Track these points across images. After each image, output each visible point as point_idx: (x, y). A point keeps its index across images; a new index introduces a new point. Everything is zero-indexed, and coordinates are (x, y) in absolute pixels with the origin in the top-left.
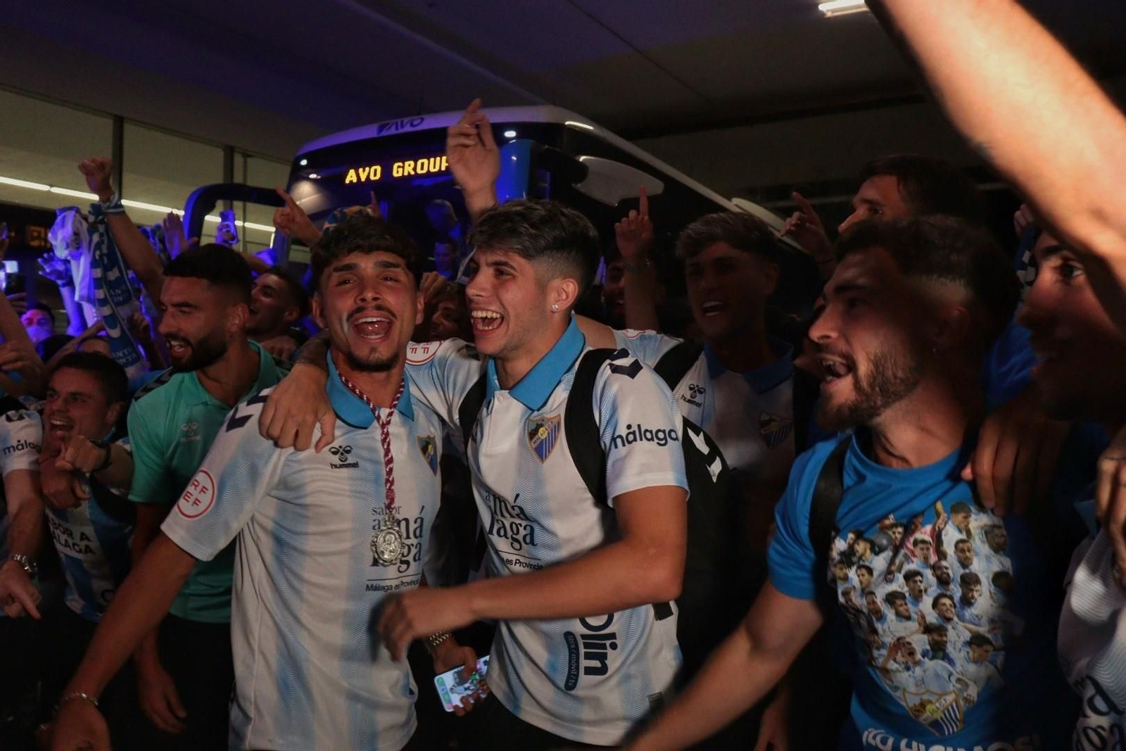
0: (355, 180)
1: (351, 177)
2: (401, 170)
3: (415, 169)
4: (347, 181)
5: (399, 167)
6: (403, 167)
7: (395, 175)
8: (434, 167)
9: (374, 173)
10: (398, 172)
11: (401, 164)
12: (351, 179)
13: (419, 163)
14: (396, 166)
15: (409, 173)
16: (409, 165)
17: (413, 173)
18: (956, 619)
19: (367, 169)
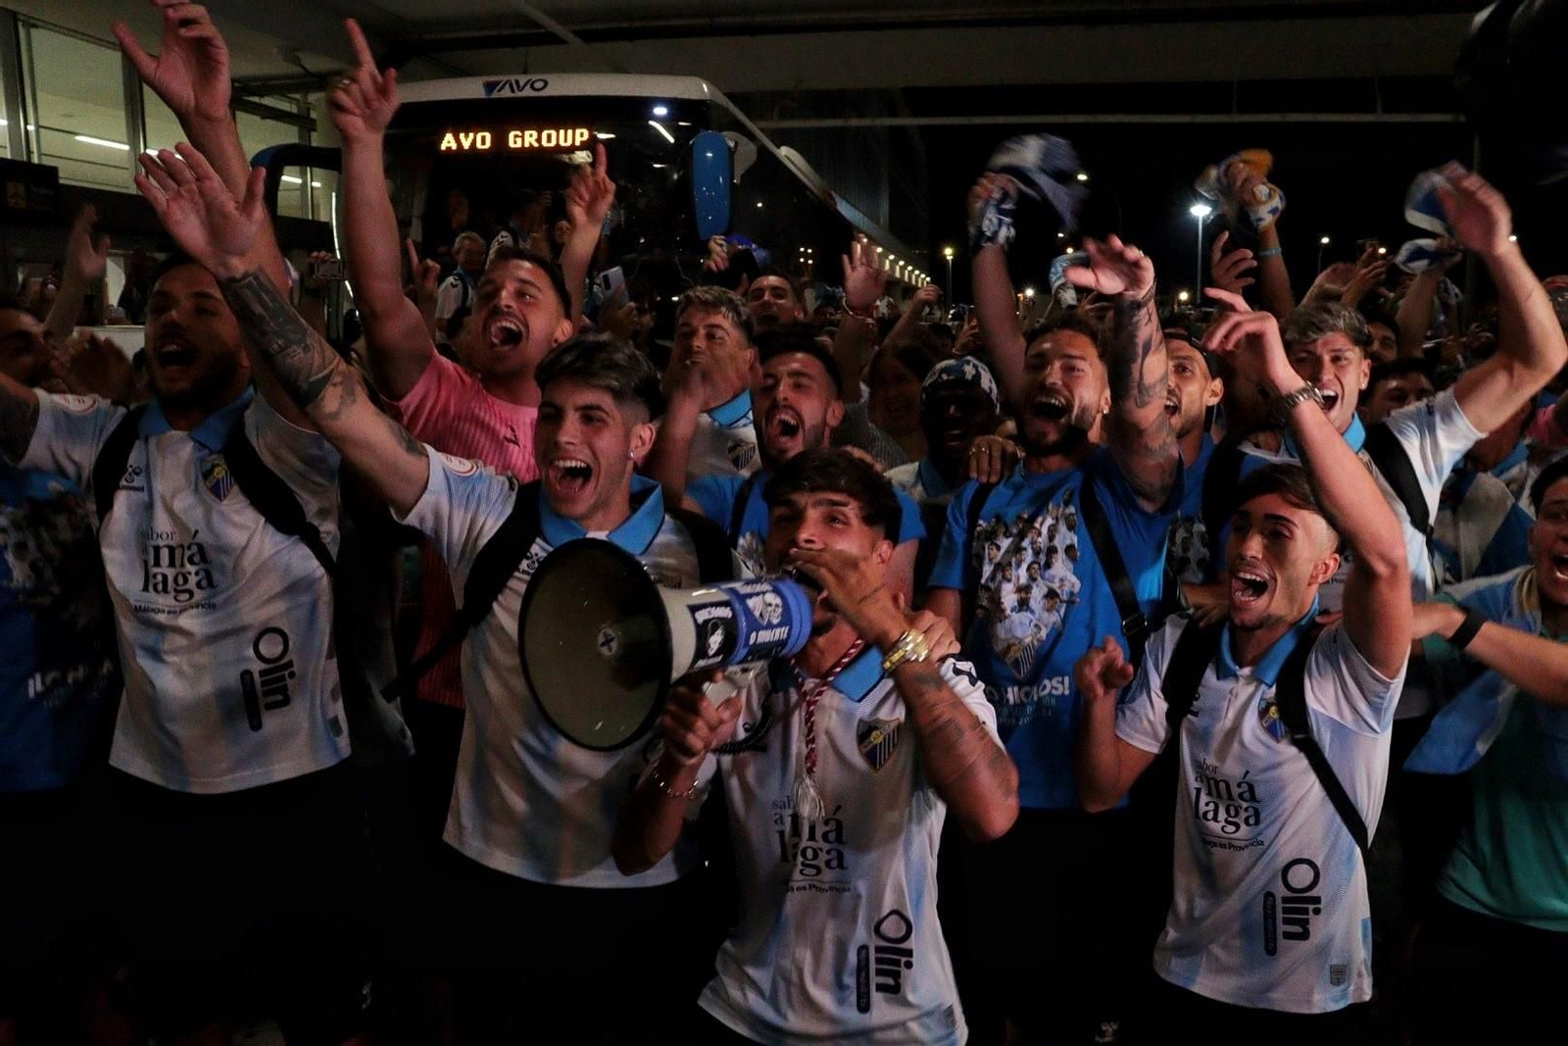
0: (454, 146)
1: (448, 142)
2: (519, 140)
3: (539, 140)
4: (443, 146)
5: (516, 136)
6: (523, 137)
7: (511, 144)
8: (566, 141)
9: (483, 140)
10: (515, 142)
11: (519, 133)
12: (449, 145)
13: (545, 134)
14: (512, 135)
15: (530, 144)
16: (531, 136)
17: (536, 145)
18: (1039, 578)
19: (471, 135)
